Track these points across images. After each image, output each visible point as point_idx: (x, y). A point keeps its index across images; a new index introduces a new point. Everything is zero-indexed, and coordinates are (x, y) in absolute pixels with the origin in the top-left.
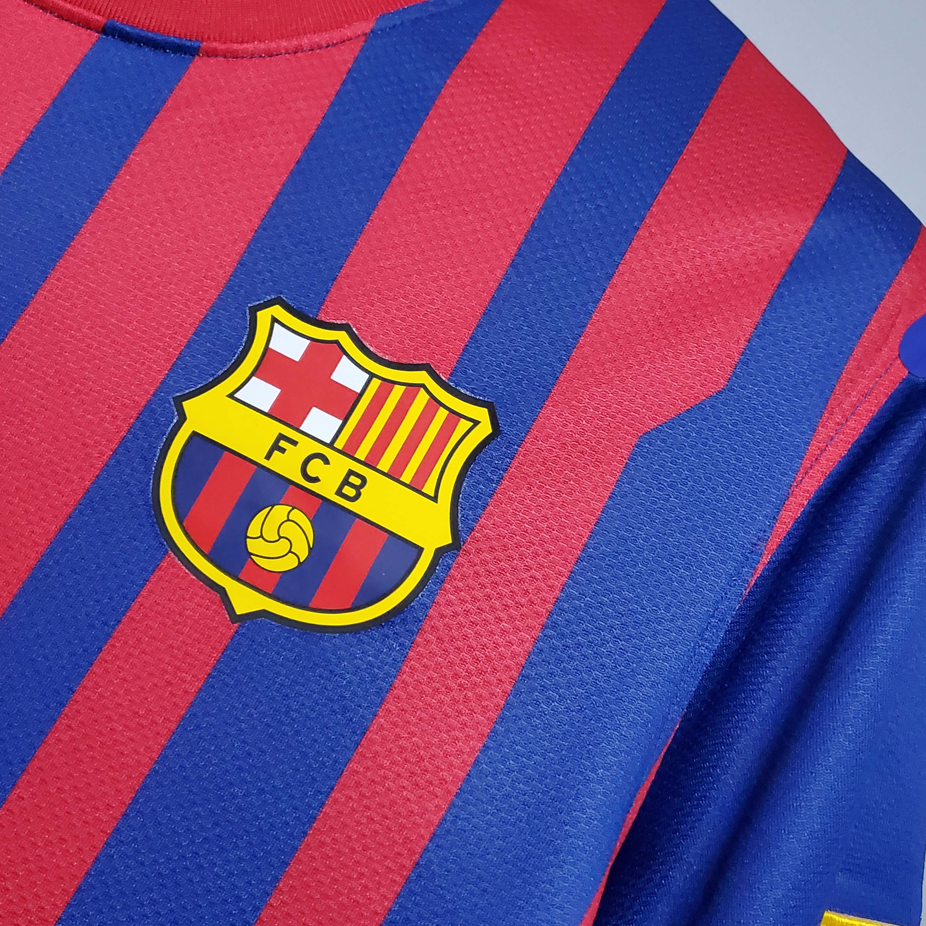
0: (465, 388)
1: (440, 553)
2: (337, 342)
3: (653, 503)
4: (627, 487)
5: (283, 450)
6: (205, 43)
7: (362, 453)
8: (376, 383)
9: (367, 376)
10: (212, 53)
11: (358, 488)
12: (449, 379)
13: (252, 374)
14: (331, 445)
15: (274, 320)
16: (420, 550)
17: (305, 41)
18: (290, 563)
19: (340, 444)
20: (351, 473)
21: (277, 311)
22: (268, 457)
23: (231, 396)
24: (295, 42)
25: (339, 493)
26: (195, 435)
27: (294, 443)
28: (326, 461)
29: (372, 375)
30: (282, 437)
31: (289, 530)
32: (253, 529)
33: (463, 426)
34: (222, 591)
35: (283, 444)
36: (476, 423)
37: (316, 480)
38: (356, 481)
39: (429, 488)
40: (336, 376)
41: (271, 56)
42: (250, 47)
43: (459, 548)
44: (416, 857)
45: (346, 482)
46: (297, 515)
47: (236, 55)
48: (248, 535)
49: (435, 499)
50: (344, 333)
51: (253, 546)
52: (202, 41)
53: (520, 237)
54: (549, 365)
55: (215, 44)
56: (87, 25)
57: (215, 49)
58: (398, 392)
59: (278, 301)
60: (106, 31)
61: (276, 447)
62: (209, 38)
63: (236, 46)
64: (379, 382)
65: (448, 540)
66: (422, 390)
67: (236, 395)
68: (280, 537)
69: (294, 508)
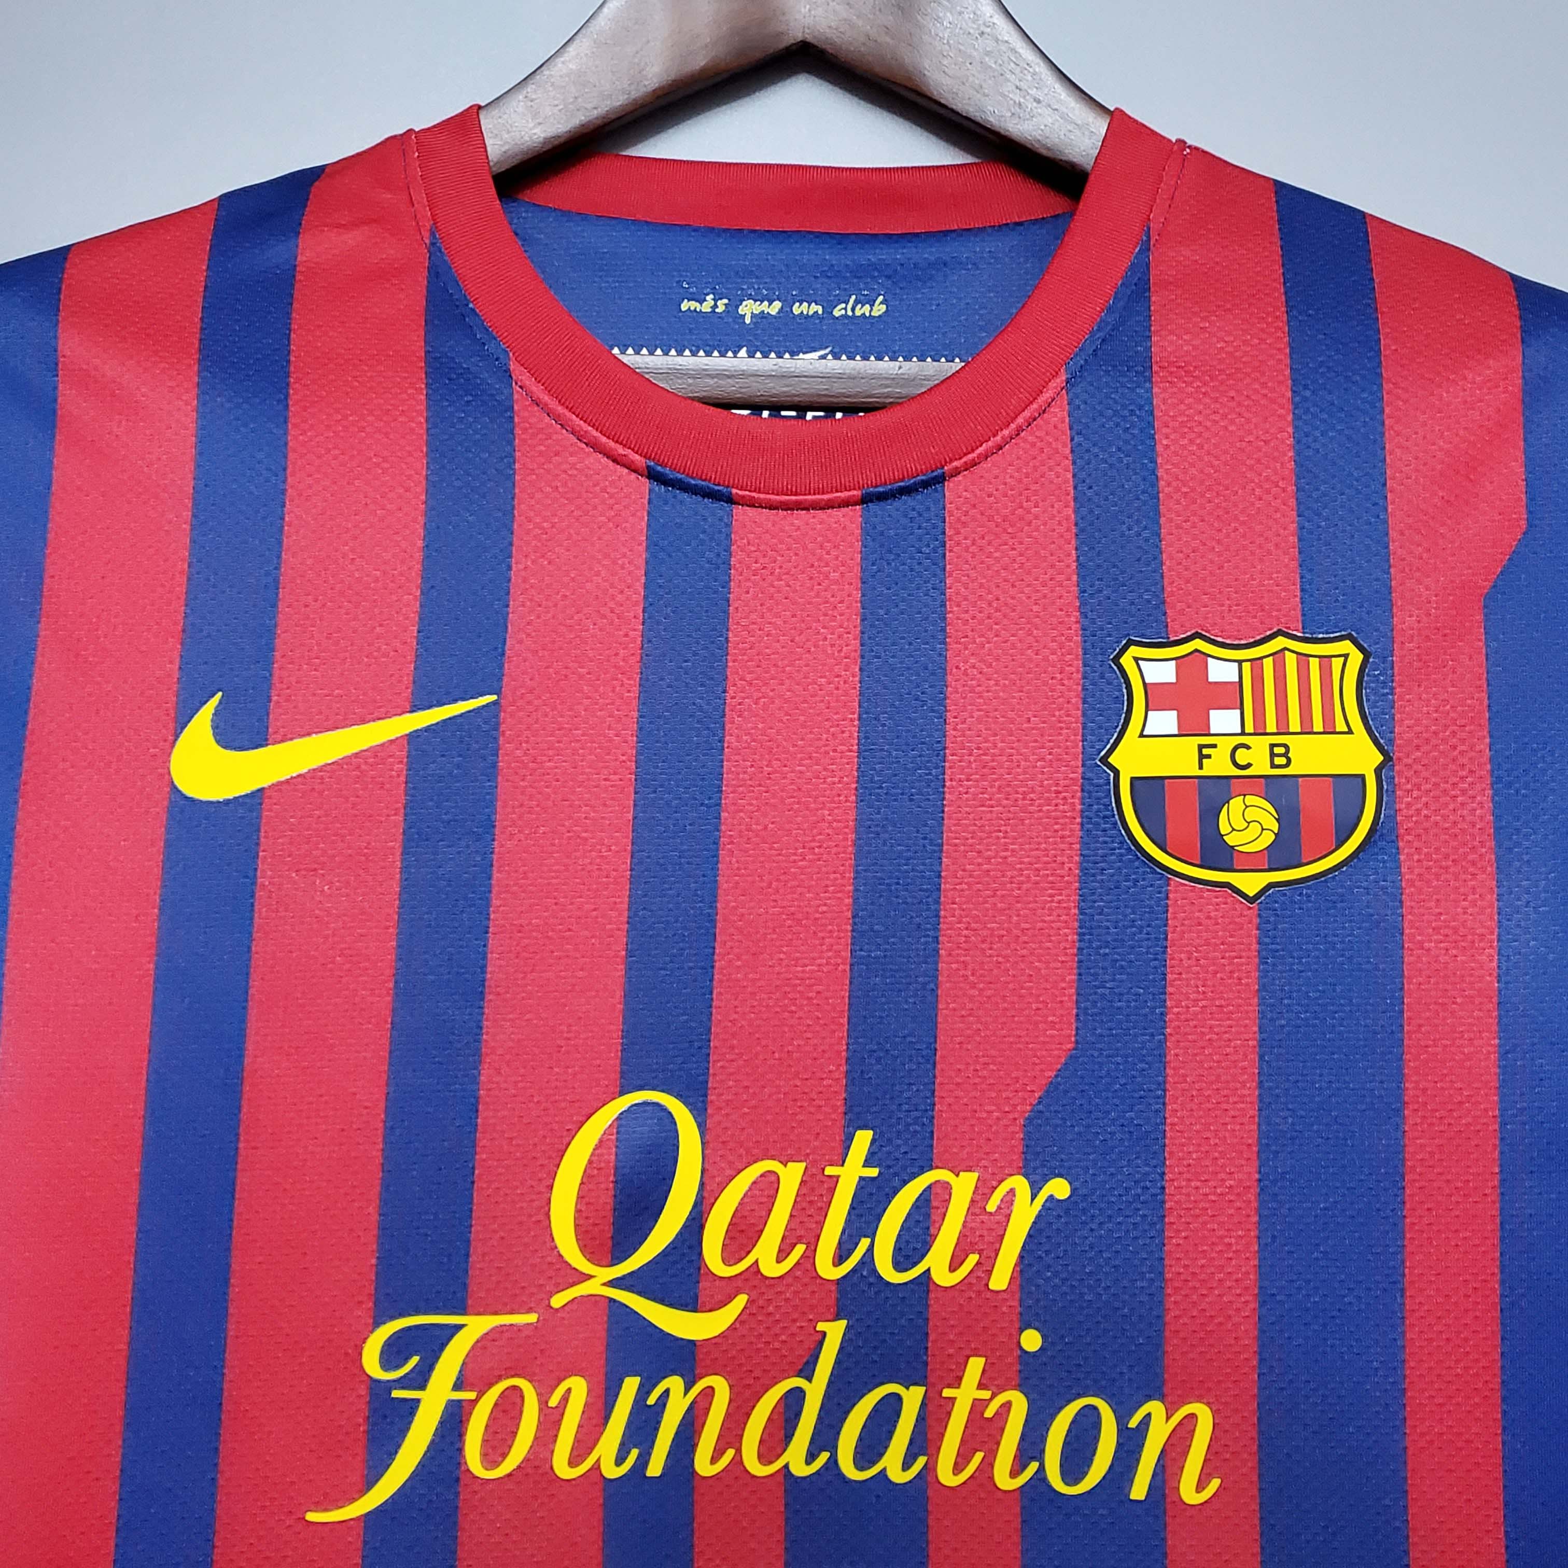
0: (1320, 633)
1: (1378, 771)
2: (1196, 651)
3: (1522, 645)
4: (1494, 644)
5: (1209, 756)
6: (946, 468)
7: (1271, 727)
8: (1246, 666)
9: (1236, 664)
10: (956, 472)
11: (1286, 755)
12: (1304, 633)
13: (1147, 710)
14: (1243, 733)
15: (1136, 660)
16: (1362, 777)
17: (1020, 420)
18: (1268, 838)
19: (1249, 728)
20: (1272, 746)
21: (1134, 651)
22: (1201, 767)
23: (1142, 735)
24: (1013, 426)
25: (1273, 766)
26: (1133, 779)
27: (1214, 746)
28: (1248, 747)
29: (1240, 662)
30: (1201, 747)
31: (1251, 814)
32: (1224, 828)
33: (1337, 663)
34: (1228, 885)
35: (1205, 751)
36: (1346, 656)
37: (1249, 766)
38: (1282, 750)
39: (1341, 726)
40: (1213, 677)
41: (1001, 449)
42: (981, 450)
43: (1391, 759)
44: (1495, 1000)
45: (1273, 755)
46: (1250, 799)
47: (974, 464)
48: (1223, 833)
49: (1350, 732)
50: (1198, 640)
51: (1230, 840)
52: (943, 467)
53: (1292, 489)
54: (1377, 580)
55: (956, 464)
56: (846, 503)
57: (957, 468)
58: (1268, 664)
59: (1130, 643)
60: (865, 500)
61: (1202, 757)
62: (946, 462)
63: (970, 456)
64: (1249, 664)
65: (1381, 758)
66: (1287, 652)
67: (1145, 733)
68: (1249, 823)
69: (1245, 795)
